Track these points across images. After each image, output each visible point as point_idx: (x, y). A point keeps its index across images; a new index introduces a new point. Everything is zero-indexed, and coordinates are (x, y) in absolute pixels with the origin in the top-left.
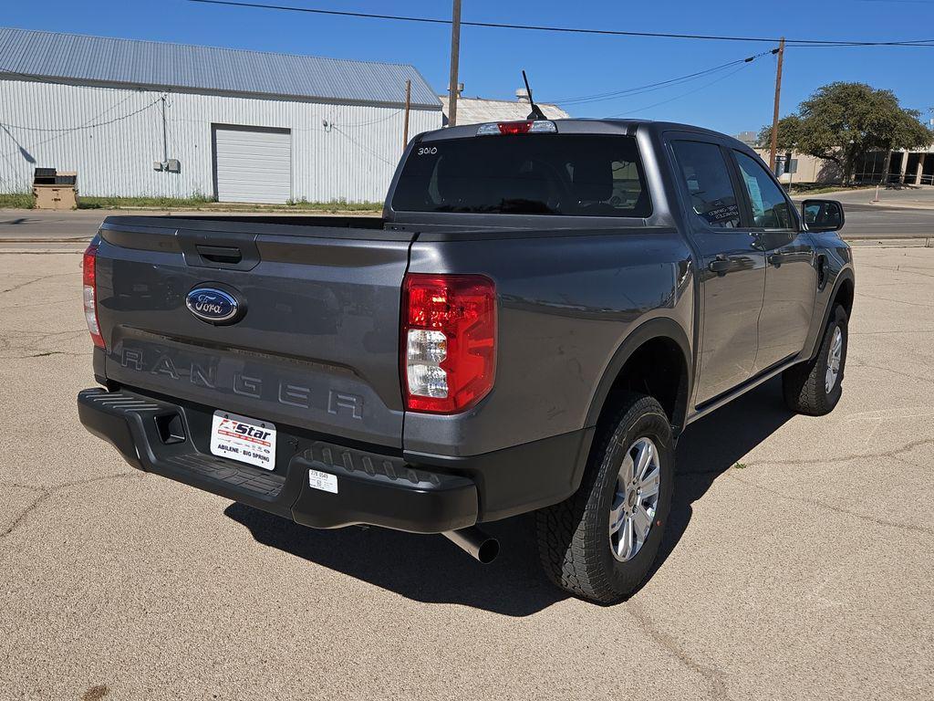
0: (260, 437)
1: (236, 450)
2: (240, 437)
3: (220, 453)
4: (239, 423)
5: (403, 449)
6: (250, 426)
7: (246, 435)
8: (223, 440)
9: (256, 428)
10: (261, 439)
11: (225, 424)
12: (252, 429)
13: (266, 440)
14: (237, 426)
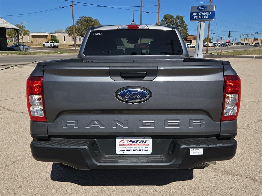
0: (142, 143)
1: (129, 150)
2: (131, 145)
3: (122, 153)
4: (130, 140)
5: (220, 134)
6: (137, 140)
7: (135, 143)
8: (123, 148)
9: (140, 140)
10: (143, 144)
11: (123, 141)
12: (138, 140)
13: (146, 143)
14: (129, 141)
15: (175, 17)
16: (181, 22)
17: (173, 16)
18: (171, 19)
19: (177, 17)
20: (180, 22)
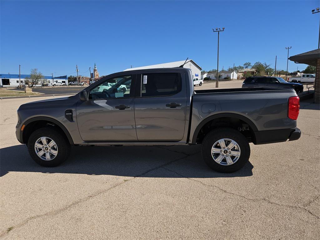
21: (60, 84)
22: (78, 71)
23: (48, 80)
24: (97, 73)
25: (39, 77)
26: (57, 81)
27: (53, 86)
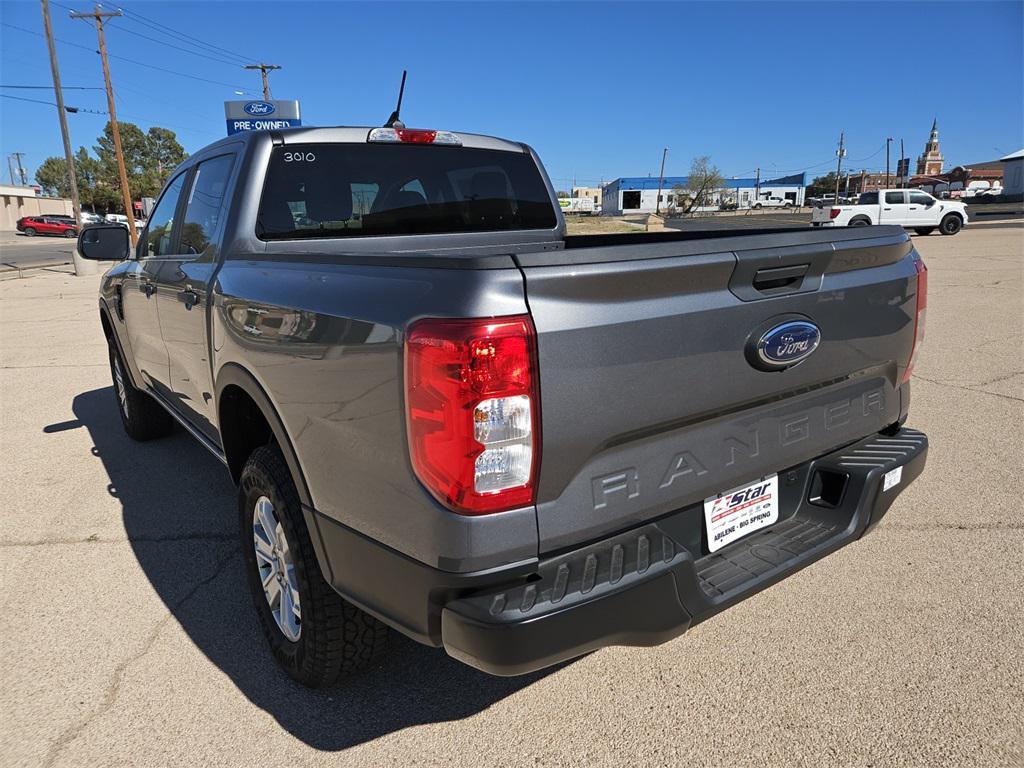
0: (757, 496)
1: (732, 530)
2: (735, 510)
3: (719, 544)
4: (733, 494)
6: (747, 490)
7: (743, 502)
8: (719, 527)
9: (753, 487)
10: (760, 496)
11: (718, 506)
12: (750, 491)
13: (766, 492)
14: (731, 500)
15: (146, 132)
16: (170, 148)
17: (138, 127)
18: (132, 136)
19: (153, 131)
20: (165, 147)
21: (775, 203)
22: (842, 155)
23: (742, 191)
24: (934, 158)
25: (710, 182)
26: (770, 193)
27: (754, 208)
